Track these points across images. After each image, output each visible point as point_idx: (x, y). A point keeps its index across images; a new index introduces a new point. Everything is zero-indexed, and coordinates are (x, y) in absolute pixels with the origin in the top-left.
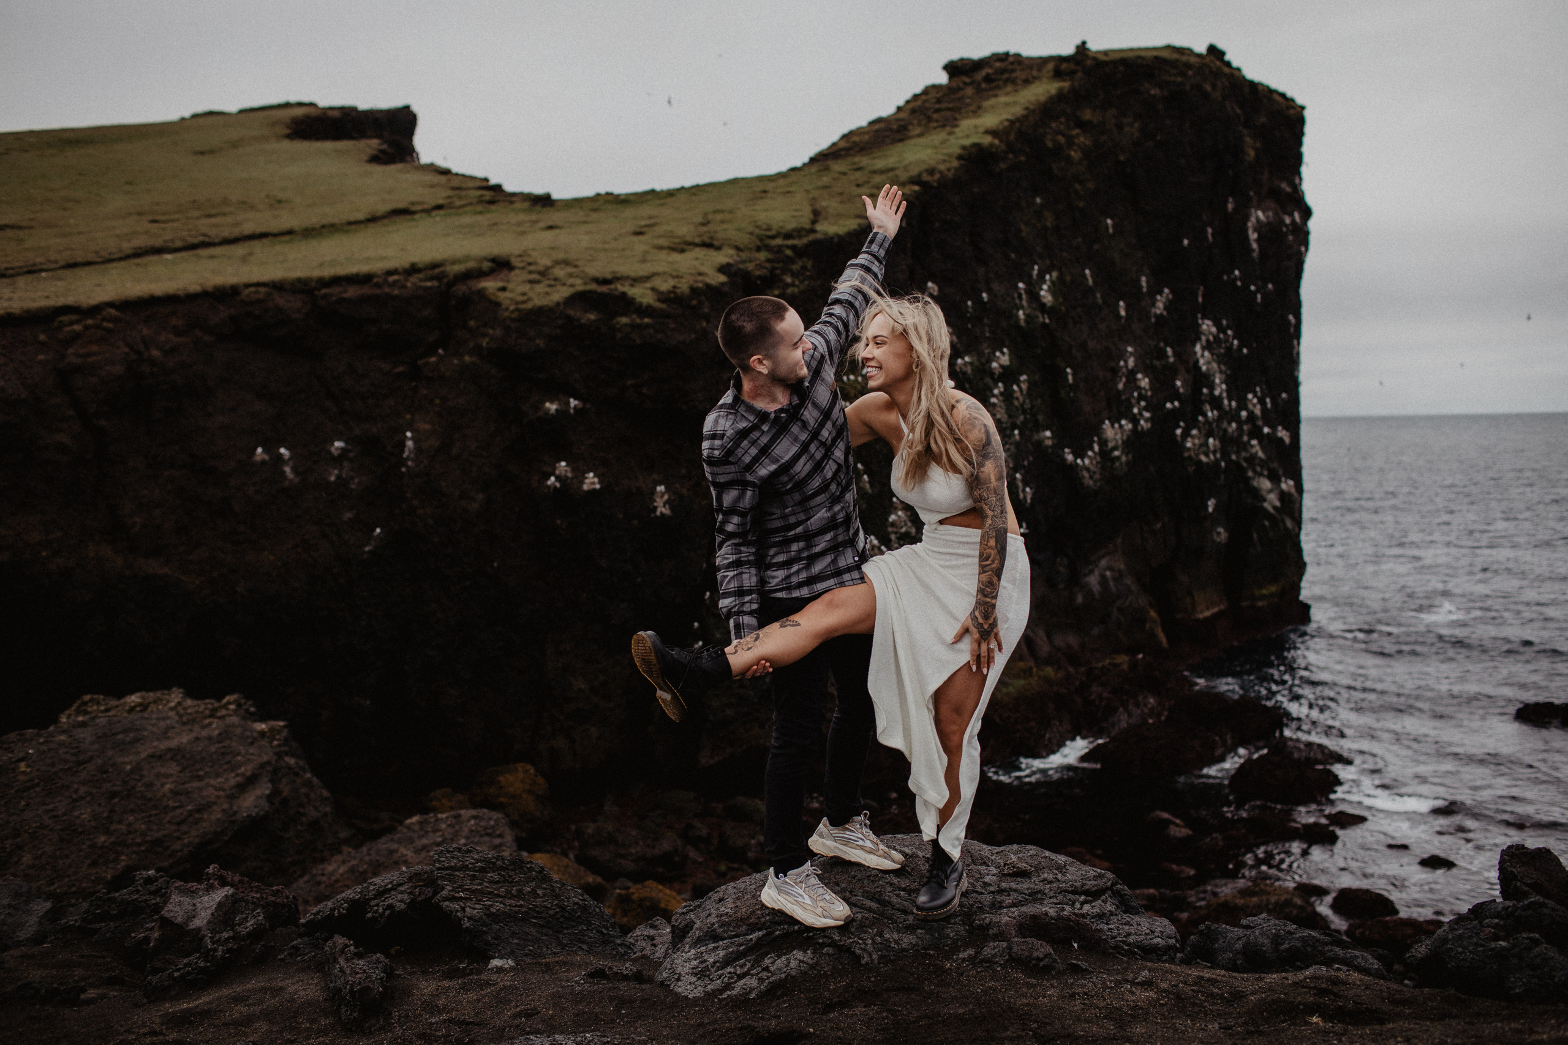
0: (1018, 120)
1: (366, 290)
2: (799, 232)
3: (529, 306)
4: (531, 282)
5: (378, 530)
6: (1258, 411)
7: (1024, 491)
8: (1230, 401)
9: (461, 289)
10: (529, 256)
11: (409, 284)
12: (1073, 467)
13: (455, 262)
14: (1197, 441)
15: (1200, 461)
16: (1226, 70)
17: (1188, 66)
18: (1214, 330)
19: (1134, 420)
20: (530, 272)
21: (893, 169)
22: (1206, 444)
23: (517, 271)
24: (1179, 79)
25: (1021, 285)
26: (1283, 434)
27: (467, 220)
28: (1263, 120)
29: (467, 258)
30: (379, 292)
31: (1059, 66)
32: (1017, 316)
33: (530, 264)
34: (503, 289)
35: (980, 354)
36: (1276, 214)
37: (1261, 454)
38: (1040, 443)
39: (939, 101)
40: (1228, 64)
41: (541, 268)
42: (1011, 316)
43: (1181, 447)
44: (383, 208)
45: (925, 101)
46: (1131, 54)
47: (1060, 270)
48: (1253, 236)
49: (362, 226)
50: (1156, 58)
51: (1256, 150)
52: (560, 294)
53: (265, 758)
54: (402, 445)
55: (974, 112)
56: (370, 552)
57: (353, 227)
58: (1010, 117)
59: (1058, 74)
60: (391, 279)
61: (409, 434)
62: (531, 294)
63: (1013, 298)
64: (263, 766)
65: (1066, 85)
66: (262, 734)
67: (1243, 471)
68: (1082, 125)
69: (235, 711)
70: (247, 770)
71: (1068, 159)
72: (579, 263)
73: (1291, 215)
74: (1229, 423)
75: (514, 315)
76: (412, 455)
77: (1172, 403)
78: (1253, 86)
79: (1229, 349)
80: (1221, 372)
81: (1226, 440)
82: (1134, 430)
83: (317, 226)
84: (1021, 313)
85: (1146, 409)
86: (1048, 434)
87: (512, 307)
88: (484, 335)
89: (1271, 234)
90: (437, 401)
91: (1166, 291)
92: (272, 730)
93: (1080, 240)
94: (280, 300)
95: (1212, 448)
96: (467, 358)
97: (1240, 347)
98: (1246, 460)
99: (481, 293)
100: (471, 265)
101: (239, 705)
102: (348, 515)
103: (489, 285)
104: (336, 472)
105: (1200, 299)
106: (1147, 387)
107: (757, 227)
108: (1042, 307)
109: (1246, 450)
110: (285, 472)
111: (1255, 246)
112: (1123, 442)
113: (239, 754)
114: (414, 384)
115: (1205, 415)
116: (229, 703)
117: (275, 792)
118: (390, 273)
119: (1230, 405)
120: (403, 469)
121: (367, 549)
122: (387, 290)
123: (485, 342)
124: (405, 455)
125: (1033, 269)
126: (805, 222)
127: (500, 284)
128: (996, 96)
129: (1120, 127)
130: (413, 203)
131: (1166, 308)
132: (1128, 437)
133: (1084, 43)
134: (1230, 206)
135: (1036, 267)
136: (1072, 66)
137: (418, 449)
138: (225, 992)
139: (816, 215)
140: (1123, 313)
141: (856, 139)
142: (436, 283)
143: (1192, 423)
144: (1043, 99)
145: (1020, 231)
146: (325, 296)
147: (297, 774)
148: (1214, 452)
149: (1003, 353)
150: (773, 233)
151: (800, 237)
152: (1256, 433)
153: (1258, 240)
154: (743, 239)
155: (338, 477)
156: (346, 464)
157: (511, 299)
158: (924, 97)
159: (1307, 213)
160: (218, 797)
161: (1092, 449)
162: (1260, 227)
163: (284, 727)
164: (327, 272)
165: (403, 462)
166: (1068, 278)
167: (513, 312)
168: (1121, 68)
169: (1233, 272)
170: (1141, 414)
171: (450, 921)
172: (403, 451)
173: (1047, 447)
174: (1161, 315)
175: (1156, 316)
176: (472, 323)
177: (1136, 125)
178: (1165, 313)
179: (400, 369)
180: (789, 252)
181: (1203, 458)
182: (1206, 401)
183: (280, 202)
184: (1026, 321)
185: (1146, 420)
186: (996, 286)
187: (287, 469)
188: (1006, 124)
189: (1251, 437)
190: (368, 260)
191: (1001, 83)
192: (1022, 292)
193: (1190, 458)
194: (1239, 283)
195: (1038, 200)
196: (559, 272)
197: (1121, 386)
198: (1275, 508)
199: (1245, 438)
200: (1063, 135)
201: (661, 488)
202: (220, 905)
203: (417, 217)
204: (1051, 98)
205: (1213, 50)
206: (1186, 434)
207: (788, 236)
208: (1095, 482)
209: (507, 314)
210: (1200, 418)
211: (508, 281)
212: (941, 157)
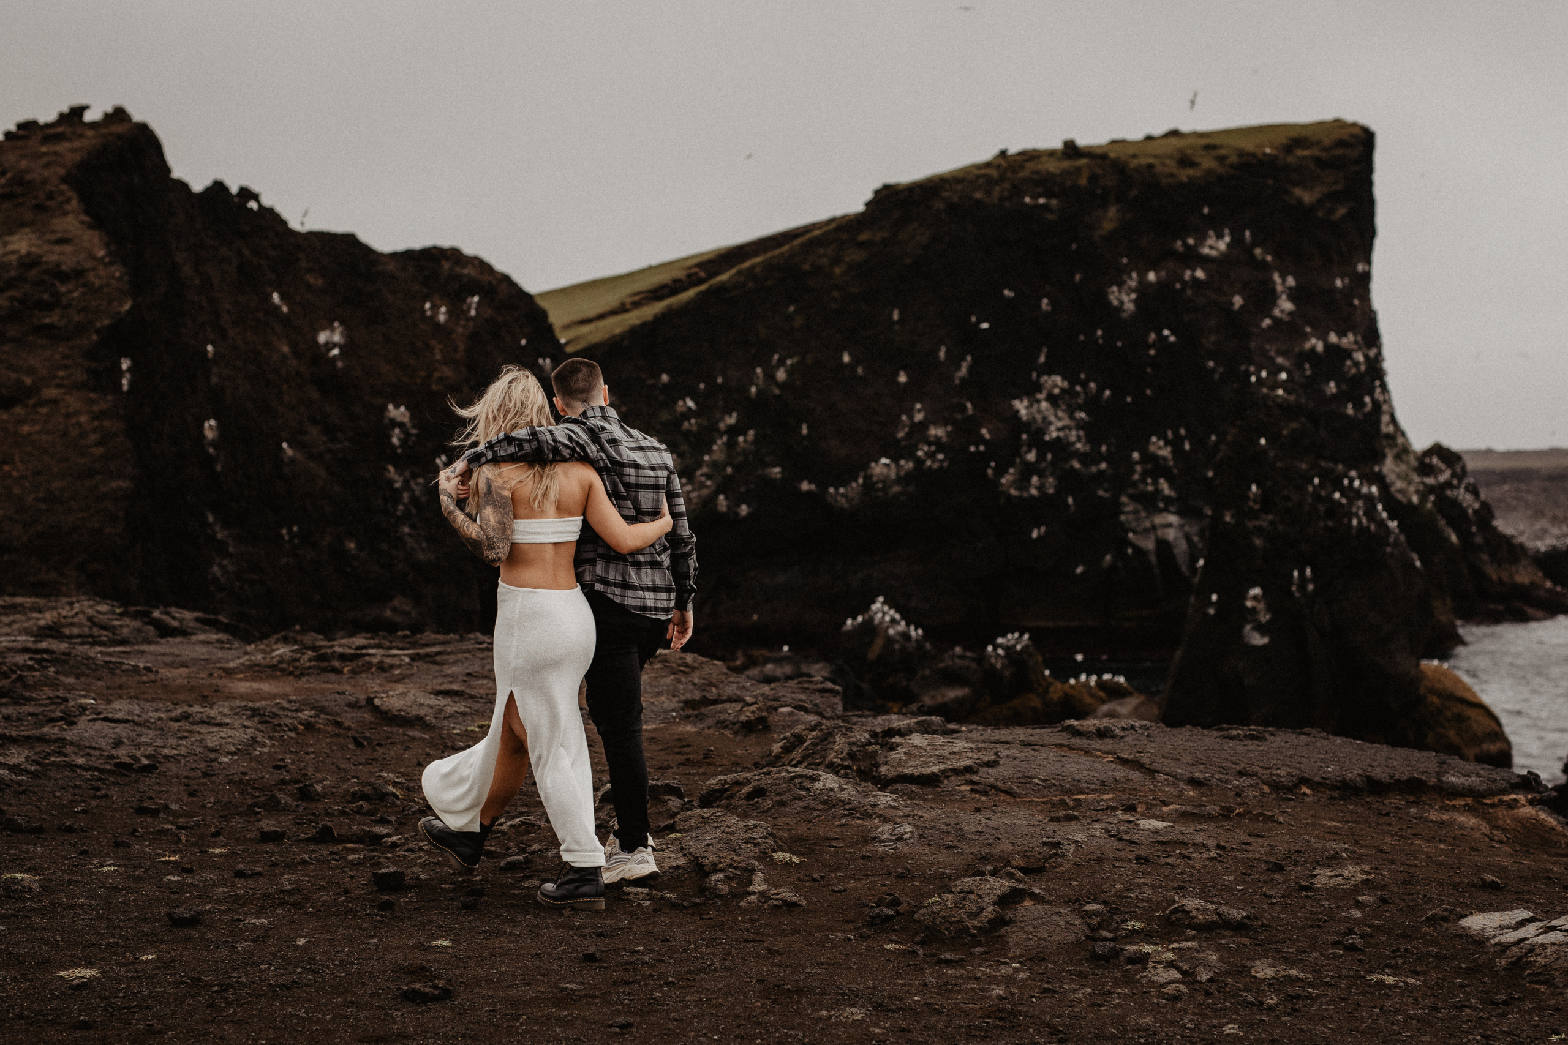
6: (1167, 453)
12: (823, 493)
15: (1009, 496)
18: (1066, 384)
19: (920, 461)
22: (1031, 481)
25: (758, 370)
32: (749, 391)
35: (710, 418)
38: (764, 476)
42: (746, 391)
43: (996, 482)
63: (748, 378)
71: (829, 275)
73: (1189, 272)
77: (977, 447)
82: (920, 468)
84: (753, 389)
85: (935, 452)
86: (777, 470)
91: (969, 358)
95: (1036, 484)
97: (1117, 397)
105: (1041, 360)
106: (938, 435)
108: (777, 384)
112: (897, 477)
115: (1021, 456)
125: (772, 357)
132: (907, 473)
134: (1079, 277)
135: (776, 357)
140: (903, 380)
143: (1009, 463)
145: (760, 333)
148: (1040, 488)
149: (730, 416)
161: (856, 481)
166: (809, 362)
169: (1095, 332)
170: (929, 456)
173: (776, 479)
174: (964, 377)
175: (962, 379)
178: (967, 376)
182: (1028, 445)
184: (757, 393)
185: (938, 461)
186: (732, 372)
192: (758, 375)
197: (901, 435)
200: (831, 257)
206: (1001, 471)
210: (1018, 460)
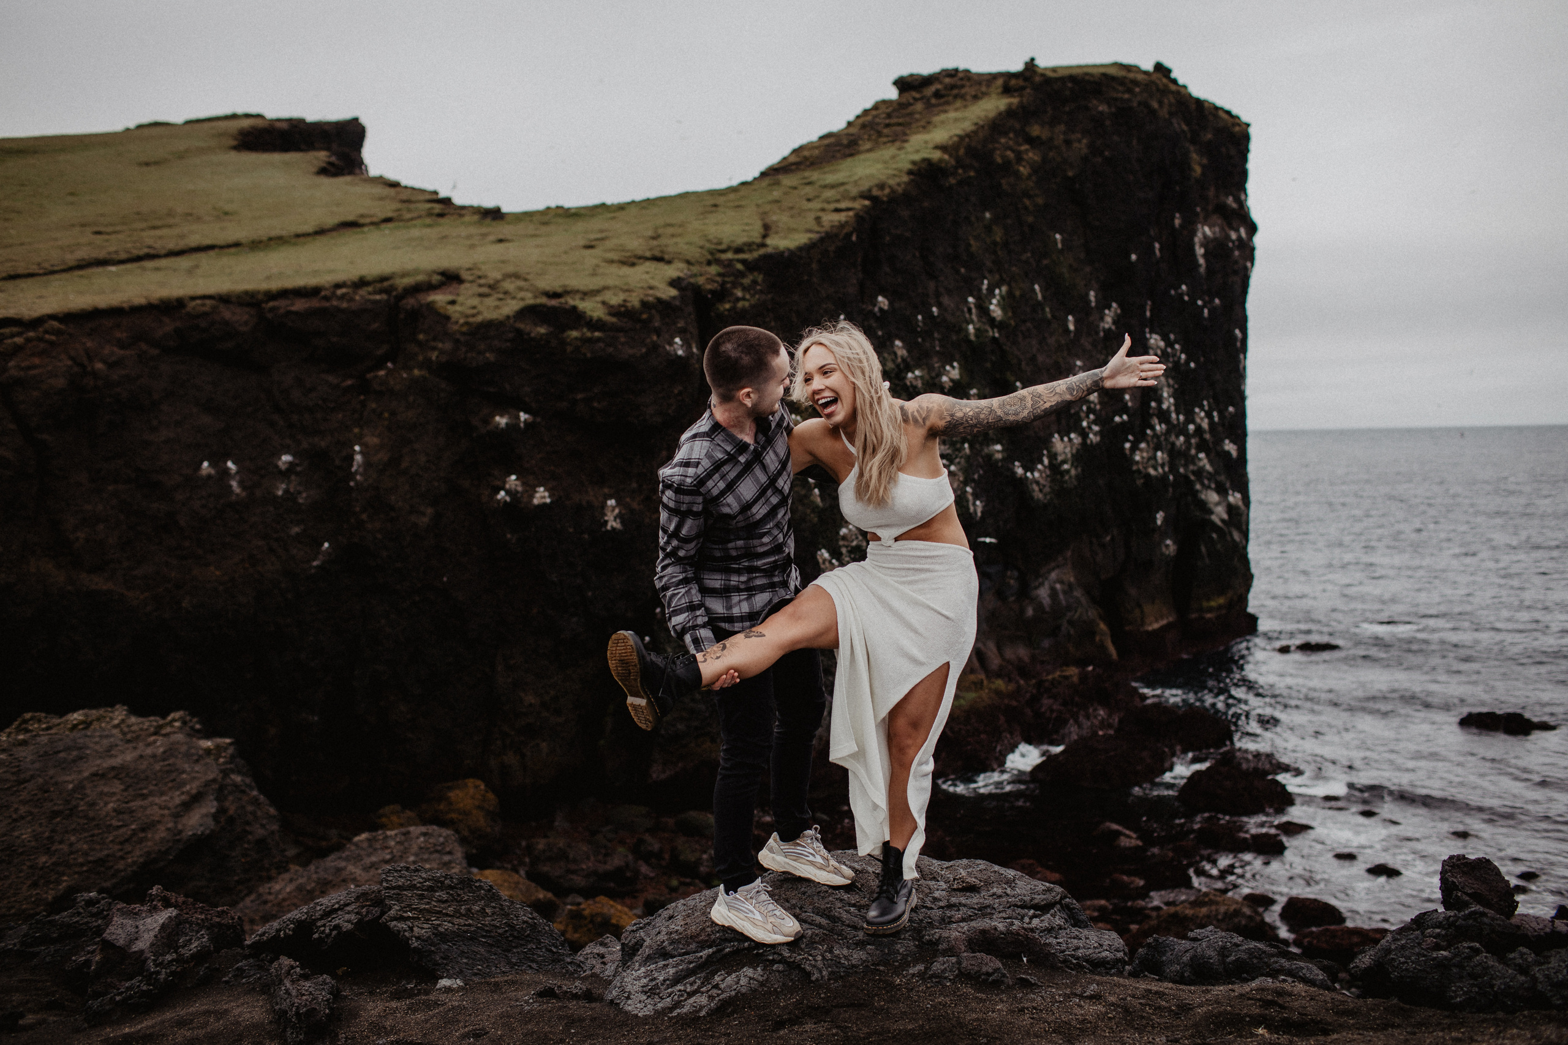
0: (968, 135)
1: (315, 303)
2: (749, 247)
3: (479, 319)
4: (481, 295)
5: (326, 545)
6: (1205, 424)
7: (974, 504)
8: (1178, 414)
9: (410, 302)
10: (479, 269)
11: (357, 298)
12: (1023, 480)
13: (404, 275)
14: (1145, 455)
15: (1149, 475)
16: (1173, 87)
17: (1135, 82)
18: (1162, 344)
19: (1084, 434)
20: (480, 286)
21: (843, 184)
22: (1155, 457)
23: (467, 285)
24: (1126, 96)
25: (971, 299)
26: (1230, 447)
27: (415, 232)
28: (1209, 136)
29: (417, 271)
30: (327, 304)
31: (1008, 83)
32: (967, 330)
33: (480, 277)
34: (453, 302)
35: (930, 368)
36: (1222, 229)
37: (1208, 467)
38: (989, 456)
39: (889, 116)
40: (1175, 81)
41: (491, 282)
42: (961, 331)
43: (1130, 461)
44: (331, 221)
45: (875, 117)
46: (1079, 71)
47: (1009, 285)
48: (1200, 251)
49: (310, 239)
50: (1104, 75)
51: (1203, 166)
52: (511, 307)
53: (211, 776)
54: (350, 458)
55: (924, 127)
56: (317, 567)
57: (302, 239)
58: (959, 132)
59: (1007, 90)
60: (339, 292)
61: (357, 448)
62: (480, 308)
63: (963, 311)
64: (207, 784)
65: (1015, 101)
66: (208, 751)
67: (1189, 484)
68: (1031, 141)
69: (180, 728)
70: (192, 787)
71: (1017, 174)
72: (529, 277)
73: (1237, 230)
74: (1177, 437)
75: (464, 329)
76: (361, 470)
77: (1121, 416)
78: (1199, 103)
79: (1177, 363)
80: (1169, 386)
81: (1175, 454)
82: (1084, 444)
83: (265, 239)
84: (971, 327)
85: (1095, 422)
86: (998, 447)
87: (462, 321)
88: (434, 349)
89: (1218, 250)
90: (386, 415)
91: (1114, 305)
92: (218, 747)
93: (1029, 255)
94: (226, 314)
95: (1160, 461)
96: (416, 372)
97: (1187, 362)
98: (1193, 473)
99: (431, 306)
100: (420, 278)
101: (184, 723)
102: (296, 530)
103: (439, 298)
104: (284, 486)
105: (1148, 314)
106: (1096, 401)
107: (709, 241)
108: (992, 321)
109: (1194, 464)
110: (231, 486)
111: (1201, 261)
112: (1073, 455)
113: (184, 772)
114: (362, 397)
115: (1153, 428)
116: (174, 720)
117: (222, 810)
118: (338, 286)
119: (1178, 419)
120: (352, 484)
121: (315, 563)
122: (335, 303)
123: (434, 356)
124: (354, 469)
125: (982, 283)
126: (755, 235)
127: (450, 298)
128: (946, 112)
129: (1068, 142)
130: (362, 216)
131: (1114, 322)
132: (1078, 450)
133: (1032, 60)
134: (1177, 222)
135: (986, 282)
136: (1021, 82)
137: (367, 464)
138: (168, 1015)
139: (767, 228)
140: (1072, 327)
141: (806, 153)
142: (385, 297)
143: (1141, 437)
144: (992, 115)
145: (970, 245)
146: (272, 309)
147: (243, 792)
148: (1163, 466)
149: (953, 367)
150: (723, 247)
151: (751, 251)
152: (1202, 446)
153: (1205, 256)
154: (693, 253)
155: (286, 491)
156: (293, 477)
157: (461, 313)
158: (874, 113)
159: (1252, 228)
160: (163, 816)
161: (1042, 462)
162: (1206, 243)
163: (230, 744)
164: (275, 285)
165: (351, 476)
166: (1017, 293)
167: (462, 325)
168: (1070, 85)
169: (1180, 287)
170: (1089, 427)
171: (398, 942)
172: (352, 466)
173: (997, 461)
174: (1110, 329)
175: (1104, 330)
176: (421, 337)
177: (1085, 141)
178: (1113, 328)
179: (349, 382)
180: (739, 266)
181: (1152, 472)
182: (1154, 415)
183: (226, 213)
184: (977, 336)
185: (1095, 434)
186: (946, 300)
187: (234, 484)
188: (955, 139)
189: (1200, 449)
190: (316, 273)
191: (950, 98)
192: (972, 306)
193: (1139, 471)
194: (1186, 298)
195: (988, 215)
196: (509, 285)
198: (1223, 521)
199: (1193, 452)
200: (1013, 151)
201: (611, 502)
202: (163, 927)
203: (366, 229)
204: (1000, 114)
205: (1159, 67)
206: (1135, 448)
207: (738, 250)
208: (1045, 495)
209: (456, 327)
210: (1149, 432)
211: (458, 295)
212: (890, 172)
